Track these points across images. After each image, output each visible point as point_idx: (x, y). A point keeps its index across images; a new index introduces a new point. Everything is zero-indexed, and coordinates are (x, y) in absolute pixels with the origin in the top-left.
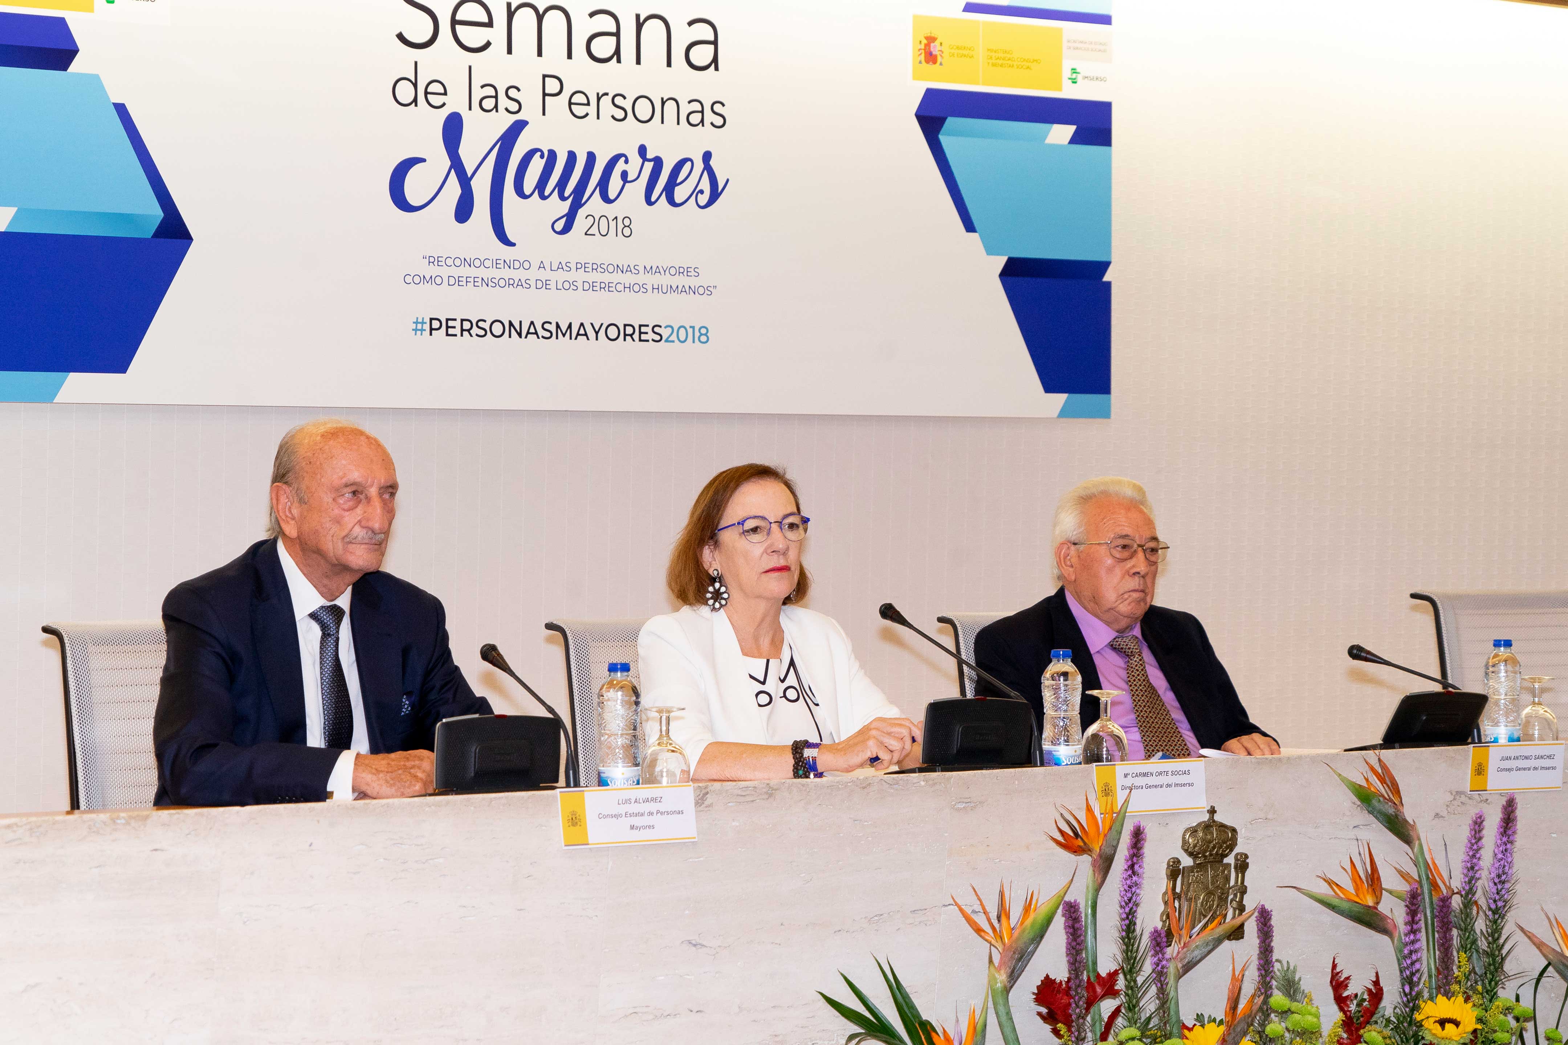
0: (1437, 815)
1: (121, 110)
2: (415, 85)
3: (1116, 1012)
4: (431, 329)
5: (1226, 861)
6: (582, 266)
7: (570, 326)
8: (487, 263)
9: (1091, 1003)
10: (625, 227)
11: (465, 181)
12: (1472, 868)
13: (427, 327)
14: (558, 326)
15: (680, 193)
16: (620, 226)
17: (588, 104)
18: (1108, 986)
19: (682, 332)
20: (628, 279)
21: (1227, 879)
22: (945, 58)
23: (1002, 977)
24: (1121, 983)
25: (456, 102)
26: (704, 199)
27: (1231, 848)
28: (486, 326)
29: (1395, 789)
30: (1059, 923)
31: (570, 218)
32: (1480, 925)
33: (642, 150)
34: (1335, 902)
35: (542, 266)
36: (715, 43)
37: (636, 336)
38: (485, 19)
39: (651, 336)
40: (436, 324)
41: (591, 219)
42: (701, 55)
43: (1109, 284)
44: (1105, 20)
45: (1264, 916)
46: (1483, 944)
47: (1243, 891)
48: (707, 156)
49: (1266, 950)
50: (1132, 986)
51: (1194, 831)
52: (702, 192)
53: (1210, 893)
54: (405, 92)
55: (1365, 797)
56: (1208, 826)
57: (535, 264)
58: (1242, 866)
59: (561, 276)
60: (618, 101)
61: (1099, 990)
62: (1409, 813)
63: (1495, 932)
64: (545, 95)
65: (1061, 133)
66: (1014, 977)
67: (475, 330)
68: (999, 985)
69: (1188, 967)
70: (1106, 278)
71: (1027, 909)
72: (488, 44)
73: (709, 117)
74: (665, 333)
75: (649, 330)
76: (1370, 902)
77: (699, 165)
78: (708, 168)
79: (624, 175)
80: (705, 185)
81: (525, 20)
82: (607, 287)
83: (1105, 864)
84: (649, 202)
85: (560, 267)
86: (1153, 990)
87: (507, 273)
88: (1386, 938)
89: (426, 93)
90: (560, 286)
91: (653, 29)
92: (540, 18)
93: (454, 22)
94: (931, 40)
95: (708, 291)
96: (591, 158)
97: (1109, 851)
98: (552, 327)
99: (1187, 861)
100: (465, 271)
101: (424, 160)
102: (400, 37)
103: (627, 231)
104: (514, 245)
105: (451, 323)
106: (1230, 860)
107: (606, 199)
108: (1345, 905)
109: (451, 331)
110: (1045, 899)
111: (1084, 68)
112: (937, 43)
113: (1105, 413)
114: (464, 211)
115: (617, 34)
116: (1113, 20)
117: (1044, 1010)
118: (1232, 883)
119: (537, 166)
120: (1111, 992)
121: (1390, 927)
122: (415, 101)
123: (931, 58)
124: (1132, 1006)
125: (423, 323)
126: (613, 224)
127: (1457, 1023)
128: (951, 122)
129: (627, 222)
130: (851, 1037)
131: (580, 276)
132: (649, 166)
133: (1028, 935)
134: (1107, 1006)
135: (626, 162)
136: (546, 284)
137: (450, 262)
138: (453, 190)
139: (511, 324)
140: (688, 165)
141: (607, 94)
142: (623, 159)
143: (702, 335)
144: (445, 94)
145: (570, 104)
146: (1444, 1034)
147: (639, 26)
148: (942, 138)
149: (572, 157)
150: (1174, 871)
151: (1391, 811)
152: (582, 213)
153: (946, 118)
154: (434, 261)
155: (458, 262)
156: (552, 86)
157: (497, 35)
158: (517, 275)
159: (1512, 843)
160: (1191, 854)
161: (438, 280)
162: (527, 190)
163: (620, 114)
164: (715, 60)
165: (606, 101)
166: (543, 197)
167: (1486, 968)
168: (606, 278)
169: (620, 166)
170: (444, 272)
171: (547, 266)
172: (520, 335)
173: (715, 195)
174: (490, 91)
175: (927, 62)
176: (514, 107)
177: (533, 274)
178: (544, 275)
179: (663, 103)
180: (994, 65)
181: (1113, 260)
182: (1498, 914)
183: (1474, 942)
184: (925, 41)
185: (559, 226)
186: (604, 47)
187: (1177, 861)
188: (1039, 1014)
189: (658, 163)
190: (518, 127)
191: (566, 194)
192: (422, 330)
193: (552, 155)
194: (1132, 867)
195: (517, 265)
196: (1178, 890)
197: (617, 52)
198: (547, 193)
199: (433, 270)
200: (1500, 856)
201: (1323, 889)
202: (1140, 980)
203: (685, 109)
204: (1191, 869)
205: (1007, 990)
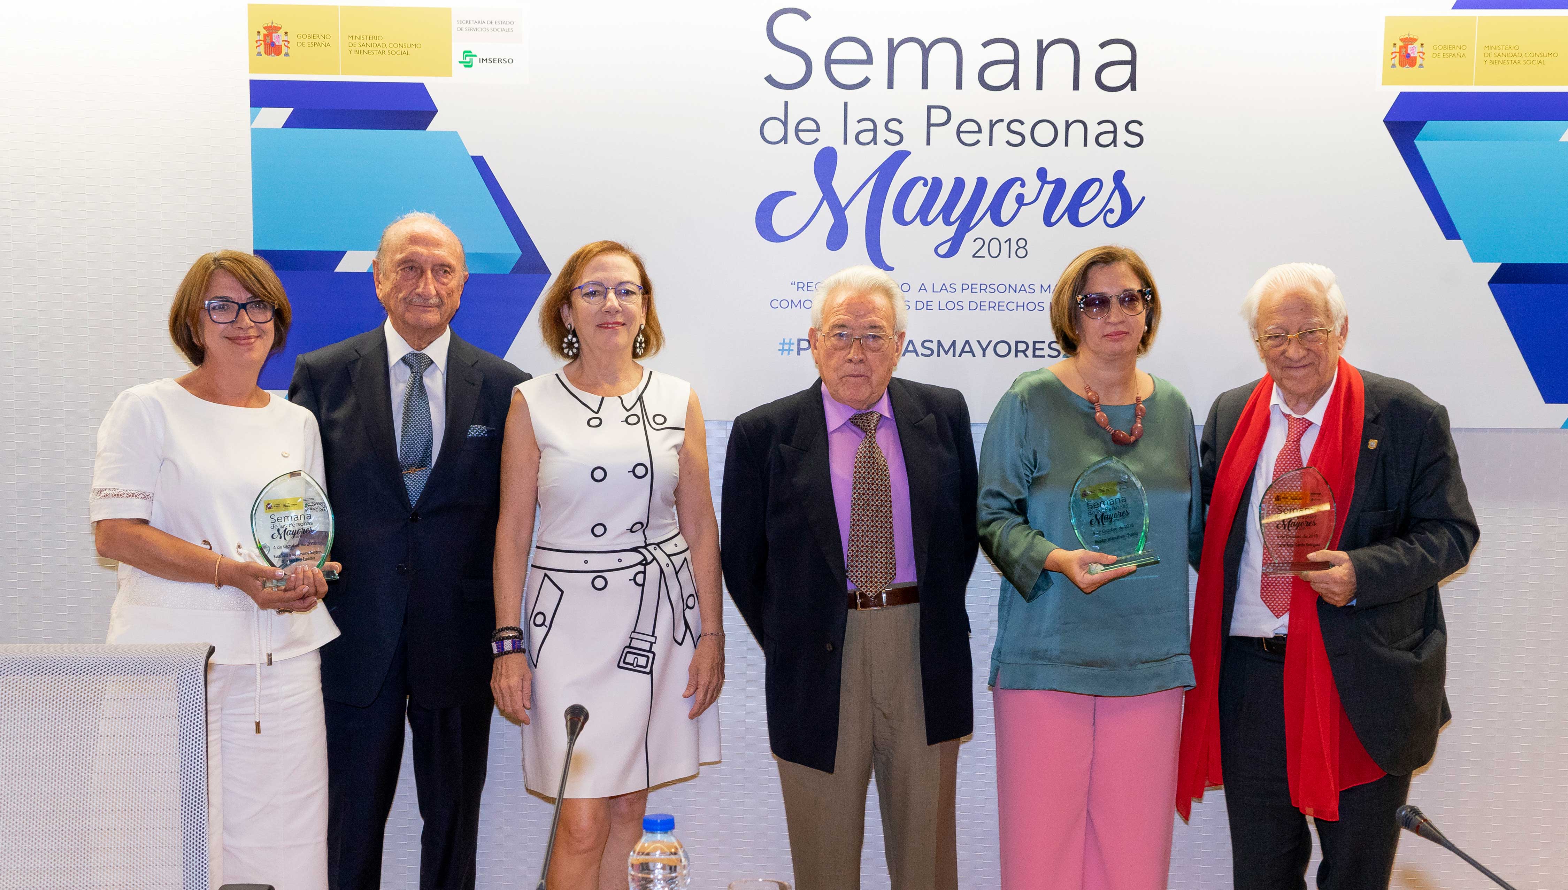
1: (479, 161)
2: (785, 124)
6: (969, 287)
7: (953, 345)
10: (1020, 247)
11: (838, 211)
13: (795, 347)
14: (940, 344)
15: (1085, 213)
16: (1014, 247)
17: (980, 131)
20: (1022, 298)
22: (1426, 61)
25: (830, 137)
26: (1114, 217)
31: (956, 241)
33: (1042, 174)
35: (923, 288)
36: (1132, 62)
37: (1030, 352)
38: (864, 57)
39: (1046, 352)
41: (980, 242)
42: (1116, 76)
48: (1119, 175)
52: (1111, 211)
54: (774, 131)
57: (916, 286)
59: (945, 297)
60: (1015, 126)
64: (929, 125)
72: (866, 81)
73: (1123, 136)
75: (1044, 345)
77: (1109, 185)
78: (1120, 187)
79: (1020, 199)
80: (1116, 204)
81: (909, 56)
82: (998, 306)
84: (1048, 222)
85: (943, 288)
89: (797, 131)
90: (943, 306)
91: (1058, 54)
92: (926, 52)
93: (829, 62)
94: (1409, 41)
96: (982, 183)
98: (934, 346)
101: (794, 194)
102: (769, 79)
103: (1021, 253)
107: (998, 221)
112: (1419, 43)
114: (836, 240)
115: (1015, 62)
119: (919, 193)
122: (785, 139)
123: (1407, 60)
126: (1005, 247)
128: (1431, 126)
129: (1023, 241)
131: (967, 296)
132: (1049, 189)
135: (1023, 185)
136: (927, 305)
138: (826, 218)
140: (1095, 185)
141: (1002, 121)
142: (1019, 182)
144: (818, 130)
145: (959, 132)
147: (1042, 52)
148: (1422, 144)
149: (959, 184)
152: (969, 237)
153: (1422, 124)
154: (802, 288)
156: (939, 116)
157: (877, 71)
162: (908, 217)
163: (1016, 139)
164: (1132, 80)
165: (1000, 129)
166: (925, 223)
168: (997, 297)
169: (1016, 189)
171: (929, 288)
173: (1127, 214)
174: (868, 125)
175: (1403, 65)
176: (895, 138)
177: (913, 297)
178: (924, 296)
179: (1068, 126)
180: (1492, 62)
184: (1400, 44)
185: (943, 250)
186: (999, 75)
189: (1060, 185)
190: (900, 157)
191: (953, 218)
192: (789, 350)
193: (937, 183)
197: (1015, 78)
198: (930, 219)
199: (801, 297)
203: (1094, 131)
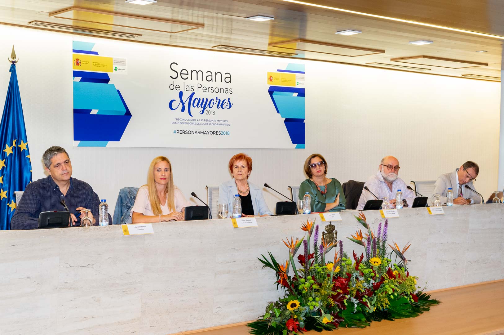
0: (372, 223)
1: (118, 91)
2: (174, 86)
3: (314, 261)
4: (177, 132)
5: (333, 232)
6: (205, 120)
7: (203, 132)
8: (188, 120)
9: (309, 259)
10: (214, 113)
11: (183, 104)
12: (379, 233)
13: (176, 132)
14: (201, 132)
15: (224, 106)
16: (213, 113)
17: (206, 89)
18: (312, 256)
19: (224, 133)
20: (214, 123)
21: (333, 236)
22: (273, 80)
23: (292, 254)
24: (314, 256)
25: (181, 89)
26: (228, 107)
27: (334, 229)
28: (187, 132)
29: (365, 218)
30: (302, 244)
31: (203, 111)
32: (381, 244)
33: (217, 98)
34: (354, 240)
35: (198, 120)
36: (230, 77)
37: (216, 134)
38: (187, 73)
39: (219, 133)
40: (178, 131)
41: (207, 111)
42: (228, 80)
43: (305, 123)
44: (304, 73)
45: (341, 242)
46: (381, 248)
47: (336, 238)
48: (229, 99)
49: (341, 249)
50: (316, 256)
51: (327, 226)
52: (228, 106)
53: (330, 238)
54: (172, 87)
55: (359, 220)
56: (330, 225)
58: (336, 233)
59: (201, 122)
60: (212, 89)
61: (310, 257)
62: (367, 223)
63: (384, 245)
64: (198, 88)
65: (295, 94)
66: (294, 254)
67: (185, 133)
68: (291, 256)
69: (327, 252)
70: (304, 122)
71: (296, 241)
72: (187, 78)
73: (229, 92)
74: (221, 133)
75: (218, 132)
76: (360, 240)
77: (227, 101)
78: (229, 101)
79: (213, 103)
80: (229, 105)
81: (194, 73)
82: (210, 124)
83: (311, 233)
84: (218, 108)
85: (201, 120)
86: (320, 257)
87: (191, 122)
88: (363, 246)
89: (176, 87)
90: (201, 124)
91: (219, 75)
92: (197, 73)
93: (181, 74)
94: (271, 77)
95: (229, 125)
96: (207, 100)
97: (312, 230)
98: (200, 132)
99: (326, 232)
100: (183, 121)
101: (175, 100)
102: (171, 77)
103: (214, 114)
104: (192, 116)
105: (181, 131)
106: (334, 232)
107: (210, 107)
108: (356, 240)
109: (181, 133)
110: (300, 240)
111: (300, 82)
112: (272, 77)
113: (304, 148)
114: (183, 110)
115: (212, 76)
116: (305, 73)
117: (300, 261)
118: (334, 236)
119: (197, 101)
120: (313, 257)
121: (364, 244)
122: (174, 89)
123: (271, 80)
124: (316, 260)
125: (175, 131)
126: (211, 112)
127: (377, 263)
128: (275, 92)
129: (214, 112)
130: (264, 266)
131: (205, 122)
132: (218, 101)
133: (297, 247)
134: (312, 260)
135: (214, 100)
136: (199, 124)
137: (180, 120)
138: (181, 106)
139: (192, 131)
140: (225, 101)
141: (210, 87)
143: (228, 133)
144: (179, 87)
145: (203, 89)
146: (375, 264)
147: (216, 74)
148: (273, 95)
149: (203, 99)
150: (323, 234)
151: (364, 222)
152: (205, 110)
153: (273, 92)
154: (177, 119)
155: (182, 120)
156: (200, 86)
157: (189, 76)
158: (193, 122)
159: (387, 228)
160: (327, 231)
161: (178, 123)
162: (195, 106)
163: (212, 91)
164: (230, 81)
165: (210, 89)
166: (198, 107)
167: (382, 252)
168: (210, 122)
169: (212, 101)
170: (179, 121)
171: (199, 120)
172: (194, 133)
173: (230, 107)
174: (188, 87)
175: (270, 81)
176: (192, 90)
177: (196, 122)
178: (198, 122)
179: (220, 89)
180: (283, 81)
181: (305, 118)
182: (384, 242)
183: (380, 247)
184: (270, 77)
185: (201, 113)
186: (209, 78)
187: (324, 232)
188: (299, 261)
189: (220, 100)
190: (194, 93)
191: (202, 106)
193: (200, 99)
194: (316, 233)
195: (193, 120)
196: (324, 238)
197: (212, 79)
199: (177, 121)
200: (385, 231)
201: (351, 237)
202: (318, 255)
203: (225, 90)
204: (327, 234)
205: (293, 257)
